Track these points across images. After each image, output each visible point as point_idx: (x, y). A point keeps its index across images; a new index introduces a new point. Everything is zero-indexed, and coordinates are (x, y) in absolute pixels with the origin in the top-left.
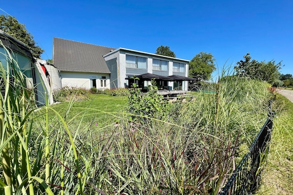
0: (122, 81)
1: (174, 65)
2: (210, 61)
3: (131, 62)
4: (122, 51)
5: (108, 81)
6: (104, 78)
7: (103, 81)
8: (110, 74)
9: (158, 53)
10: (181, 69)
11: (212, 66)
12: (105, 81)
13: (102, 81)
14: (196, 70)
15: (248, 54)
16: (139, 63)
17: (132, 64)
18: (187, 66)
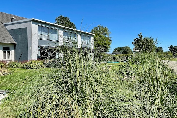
0: (34, 53)
1: (81, 38)
2: (106, 34)
3: (43, 33)
4: (35, 22)
5: (12, 52)
6: (8, 48)
7: (7, 52)
8: (15, 45)
9: (58, 23)
10: (88, 42)
11: (108, 39)
12: (8, 52)
13: (5, 52)
14: (99, 42)
15: (140, 34)
16: (51, 35)
17: (44, 35)
18: (92, 38)
